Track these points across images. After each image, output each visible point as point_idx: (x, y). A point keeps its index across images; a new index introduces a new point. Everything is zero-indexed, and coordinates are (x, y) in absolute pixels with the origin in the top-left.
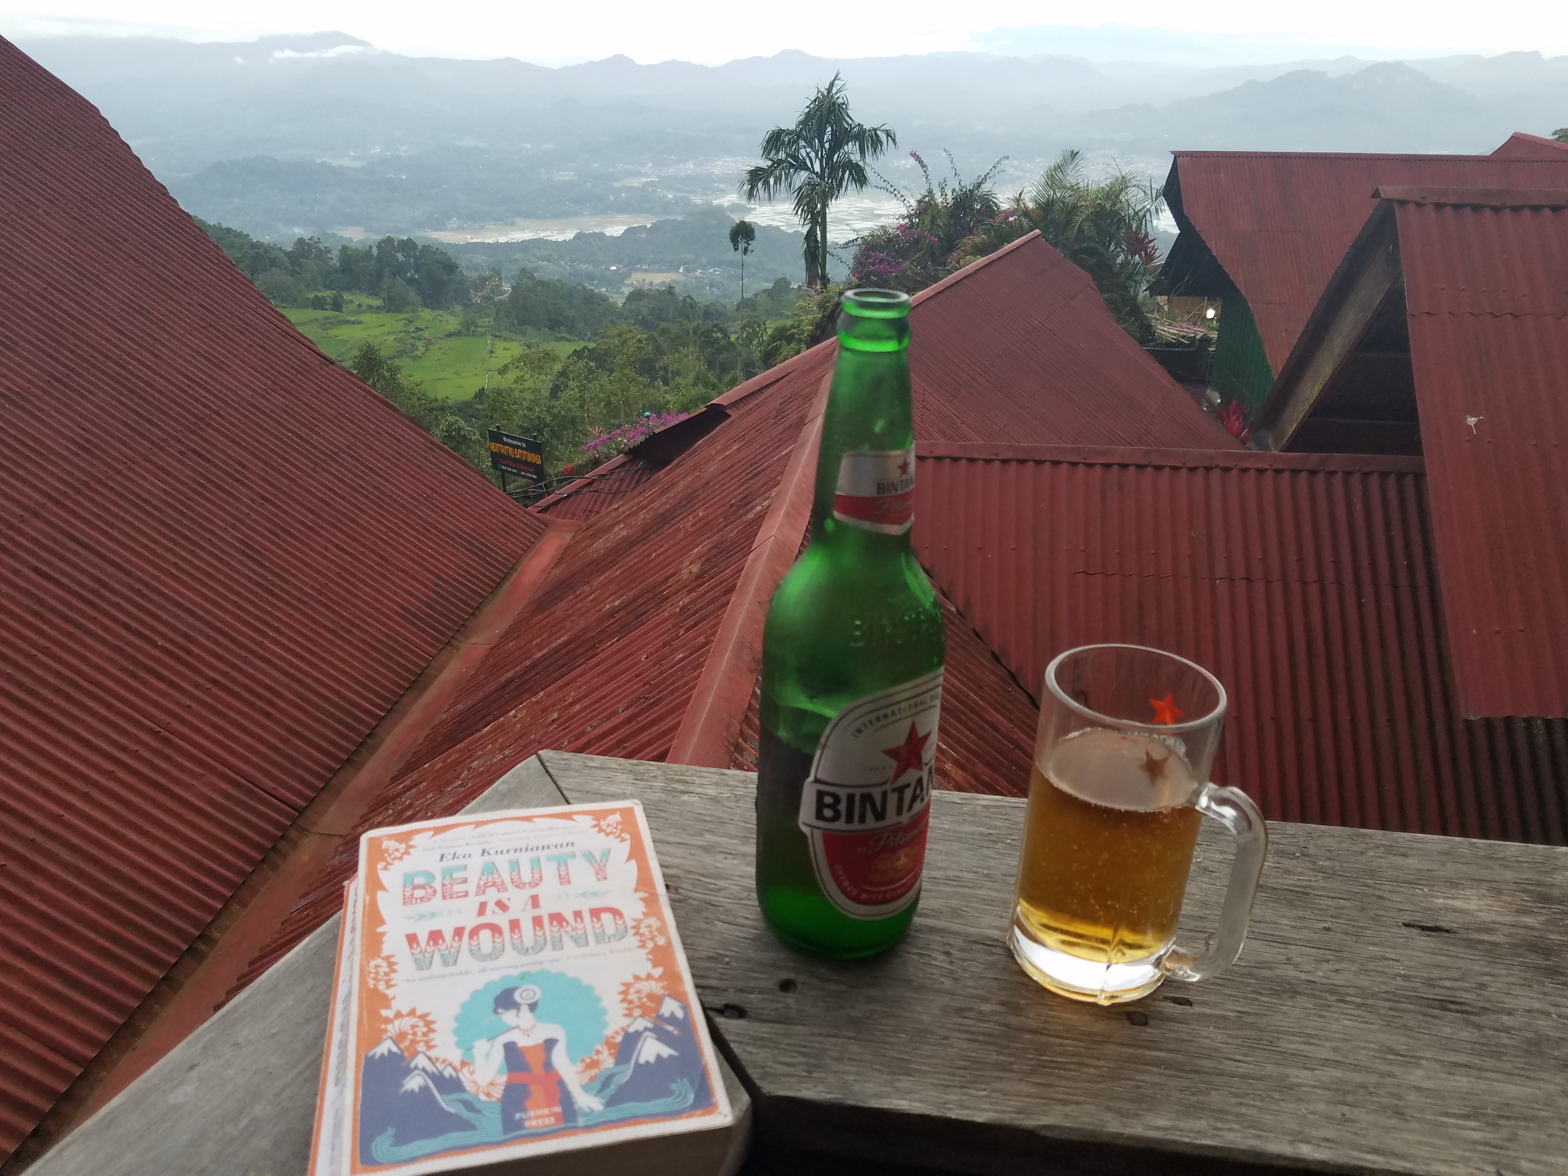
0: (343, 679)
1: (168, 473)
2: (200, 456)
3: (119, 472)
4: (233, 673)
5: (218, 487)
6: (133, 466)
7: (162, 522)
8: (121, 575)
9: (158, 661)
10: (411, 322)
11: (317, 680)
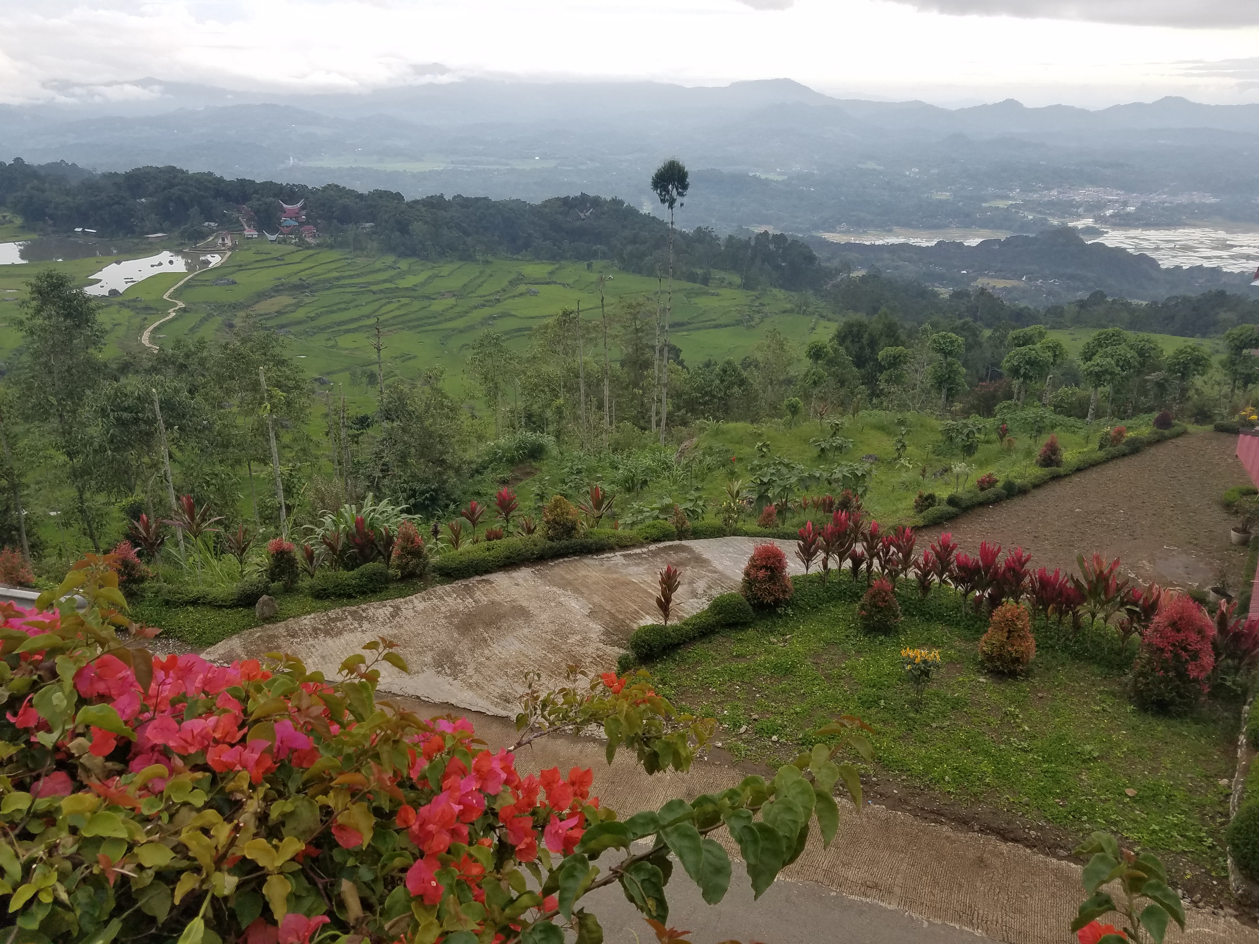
10: (757, 298)
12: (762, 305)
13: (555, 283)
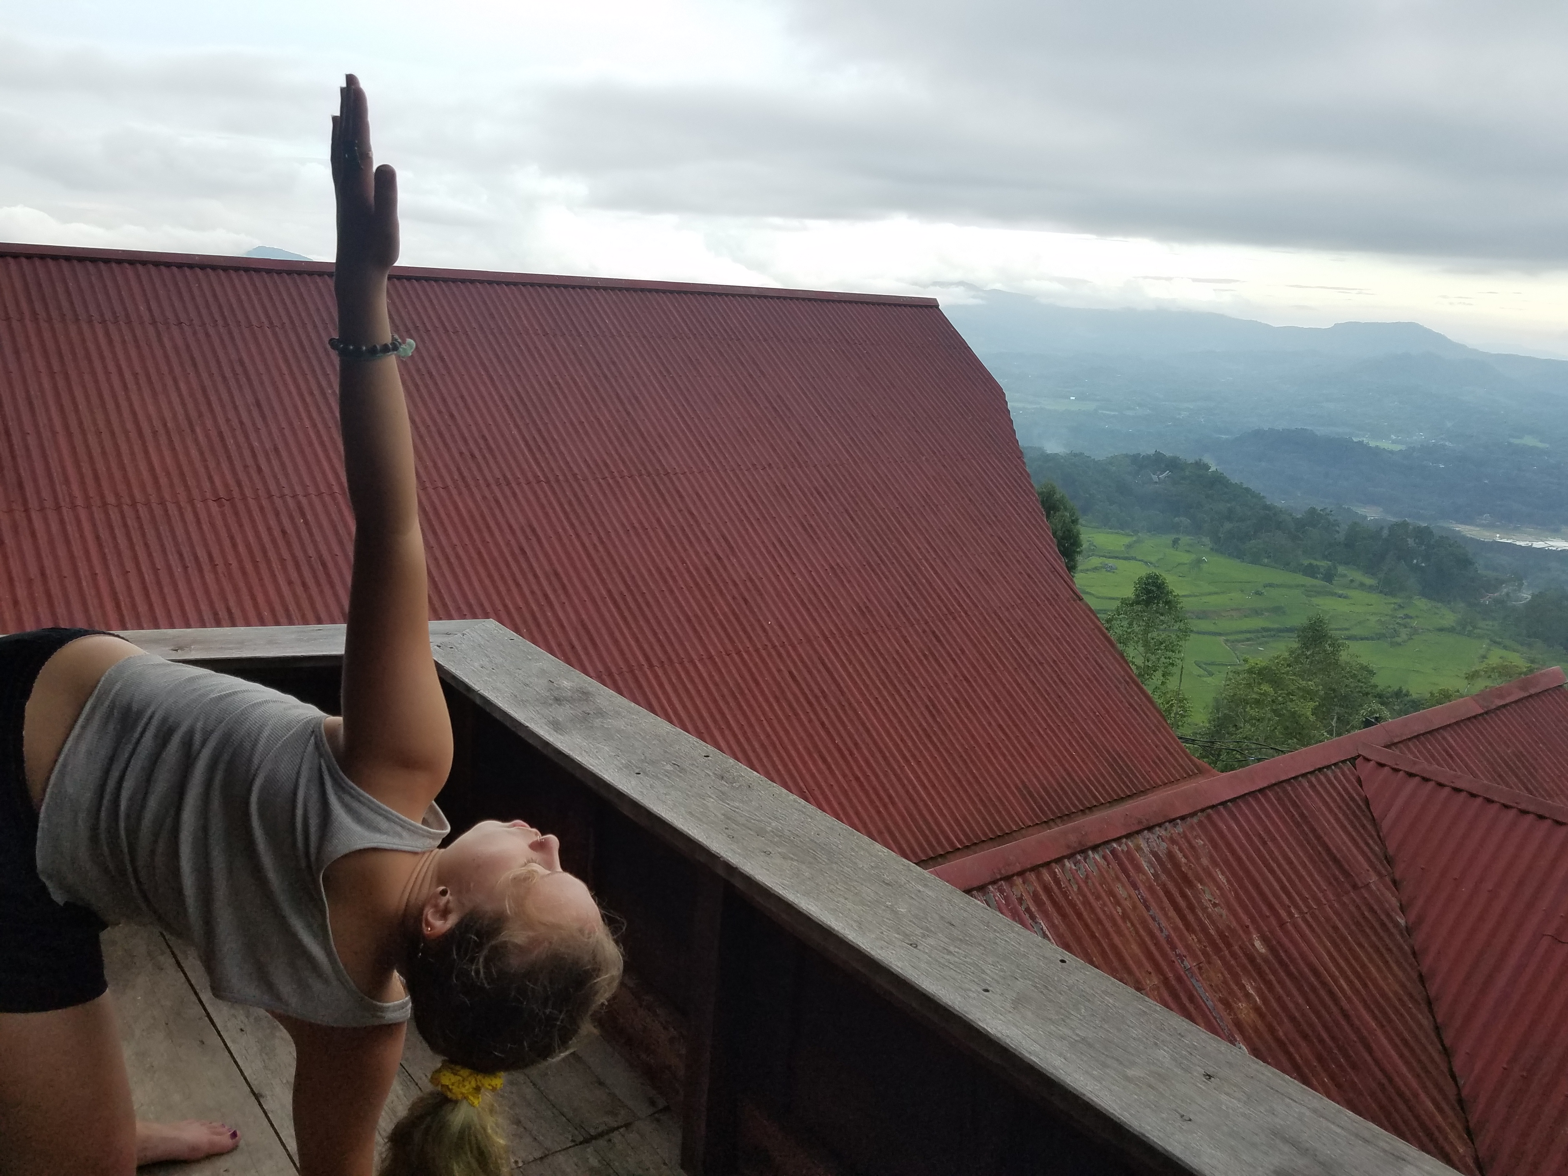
0: (945, 811)
1: (907, 642)
2: (937, 637)
3: (874, 631)
4: (873, 778)
5: (936, 660)
6: (886, 630)
7: (884, 671)
8: (838, 693)
9: (829, 752)
10: (1402, 607)
11: (926, 805)
12: (1407, 616)
13: (1135, 559)
